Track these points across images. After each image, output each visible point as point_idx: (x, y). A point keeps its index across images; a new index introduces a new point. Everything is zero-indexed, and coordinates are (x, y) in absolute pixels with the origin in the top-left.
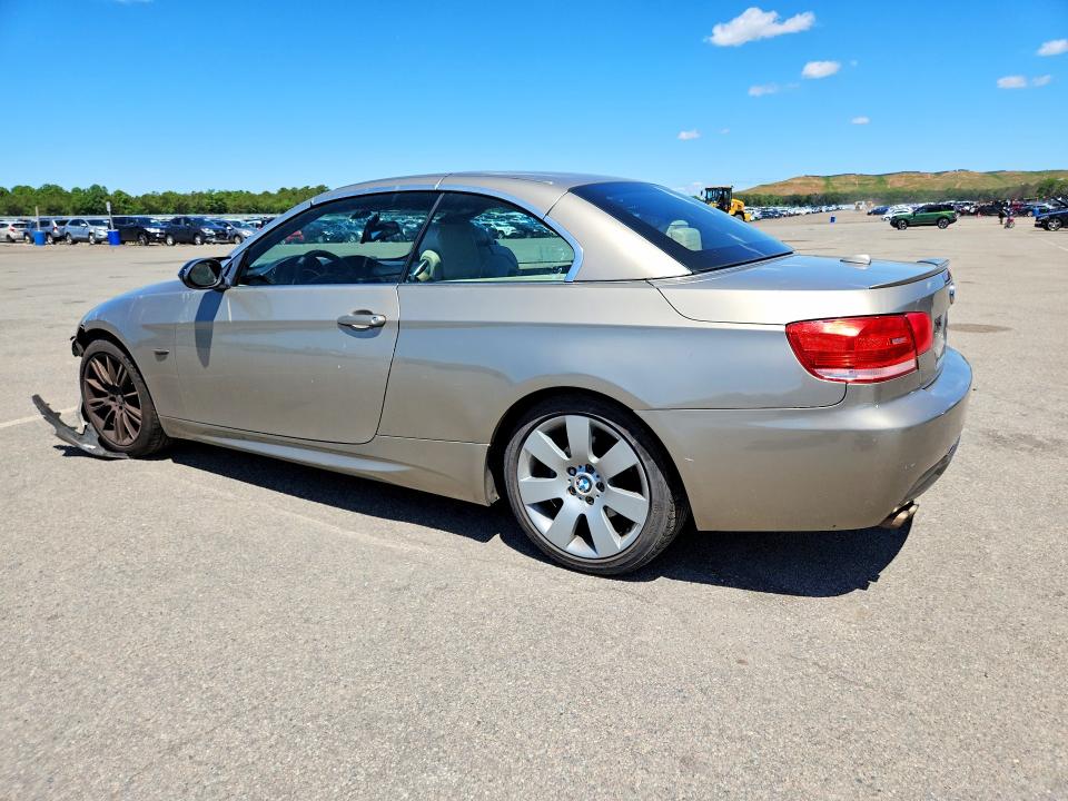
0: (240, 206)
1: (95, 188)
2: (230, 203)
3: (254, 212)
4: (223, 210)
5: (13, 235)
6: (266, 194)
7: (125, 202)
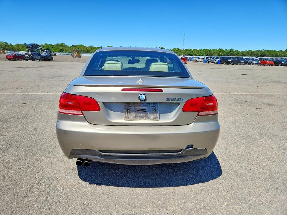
0: (270, 55)
1: (231, 49)
2: (267, 53)
3: (274, 56)
4: (264, 55)
5: (201, 60)
6: (281, 51)
7: (237, 53)
